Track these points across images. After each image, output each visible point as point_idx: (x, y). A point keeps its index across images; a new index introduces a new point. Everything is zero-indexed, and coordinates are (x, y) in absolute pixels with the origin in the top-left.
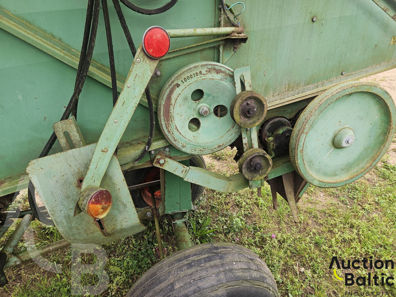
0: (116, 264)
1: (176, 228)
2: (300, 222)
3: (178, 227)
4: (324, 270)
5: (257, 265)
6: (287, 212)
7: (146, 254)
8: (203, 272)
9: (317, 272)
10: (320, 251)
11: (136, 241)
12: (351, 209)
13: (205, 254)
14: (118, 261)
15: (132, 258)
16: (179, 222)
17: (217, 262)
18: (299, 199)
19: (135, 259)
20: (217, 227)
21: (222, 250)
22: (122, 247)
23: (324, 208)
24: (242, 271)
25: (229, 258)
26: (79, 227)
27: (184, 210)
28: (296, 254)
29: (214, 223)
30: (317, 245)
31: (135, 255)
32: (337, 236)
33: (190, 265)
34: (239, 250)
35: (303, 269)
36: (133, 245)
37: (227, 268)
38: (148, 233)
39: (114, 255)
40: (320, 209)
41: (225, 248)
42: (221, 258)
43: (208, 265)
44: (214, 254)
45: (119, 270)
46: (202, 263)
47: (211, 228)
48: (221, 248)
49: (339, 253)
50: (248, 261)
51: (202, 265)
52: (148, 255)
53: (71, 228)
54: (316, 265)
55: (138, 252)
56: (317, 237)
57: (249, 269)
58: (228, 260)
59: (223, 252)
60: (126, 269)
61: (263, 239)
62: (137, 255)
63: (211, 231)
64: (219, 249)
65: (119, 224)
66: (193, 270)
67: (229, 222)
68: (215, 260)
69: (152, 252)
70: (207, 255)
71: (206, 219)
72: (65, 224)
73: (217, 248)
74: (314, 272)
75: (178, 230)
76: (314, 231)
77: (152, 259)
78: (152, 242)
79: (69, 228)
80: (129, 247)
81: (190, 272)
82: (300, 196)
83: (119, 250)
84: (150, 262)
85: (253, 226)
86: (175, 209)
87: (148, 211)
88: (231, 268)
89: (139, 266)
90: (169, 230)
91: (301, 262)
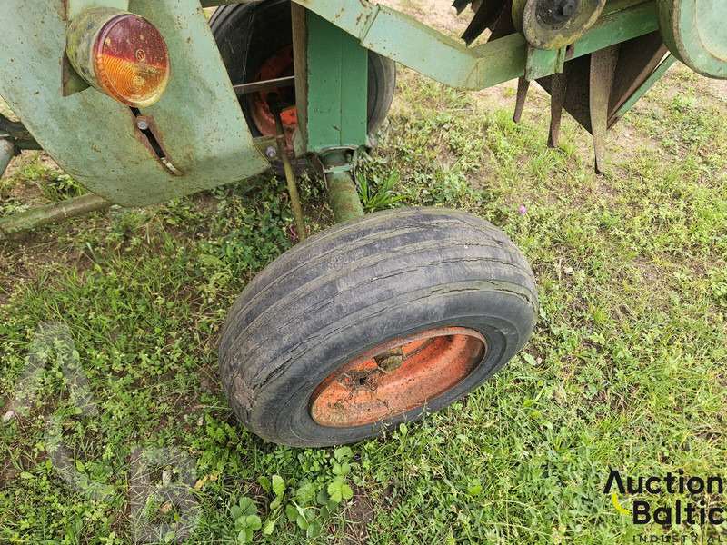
0: (211, 251)
1: (332, 182)
2: (576, 187)
3: (336, 180)
4: (611, 272)
5: (511, 254)
6: (552, 166)
7: (269, 236)
8: (400, 262)
9: (597, 275)
10: (607, 238)
11: (248, 212)
12: (682, 162)
13: (403, 227)
14: (214, 246)
15: (241, 242)
16: (338, 171)
17: (430, 243)
18: (616, 119)
19: (247, 244)
20: (409, 191)
21: (441, 221)
22: (221, 222)
23: (628, 160)
24: (481, 264)
25: (453, 238)
26: (98, 144)
27: (350, 146)
28: (561, 243)
29: (404, 184)
30: (603, 228)
31: (247, 237)
32: (646, 212)
33: (370, 249)
34: (475, 224)
35: (569, 270)
36: (243, 218)
37: (451, 255)
38: (271, 197)
39: (206, 237)
40: (620, 162)
41: (447, 217)
42: (438, 236)
43: (409, 248)
44: (422, 228)
45: (219, 262)
46: (398, 245)
47: (398, 193)
48: (437, 217)
49: (644, 242)
50: (493, 245)
51: (396, 249)
52: (274, 239)
53: (75, 144)
54: (596, 262)
55: (252, 231)
56: (606, 214)
57: (495, 260)
58: (452, 241)
59: (441, 226)
60: (231, 261)
61: (499, 216)
62: (252, 237)
63: (397, 198)
64: (433, 219)
65: (201, 143)
66: (378, 257)
67: (434, 182)
68: (425, 239)
69: (281, 233)
70: (407, 231)
71: (389, 176)
72: (58, 133)
73: (429, 217)
74: (591, 274)
75: (337, 187)
76: (603, 202)
77: (282, 245)
78: (280, 216)
79: (71, 143)
80: (234, 221)
81: (372, 262)
82: (619, 113)
83: (215, 226)
84: (278, 250)
85: (482, 191)
86: (330, 142)
87: (271, 145)
88: (459, 255)
89: (258, 257)
90: (312, 195)
91: (567, 257)
